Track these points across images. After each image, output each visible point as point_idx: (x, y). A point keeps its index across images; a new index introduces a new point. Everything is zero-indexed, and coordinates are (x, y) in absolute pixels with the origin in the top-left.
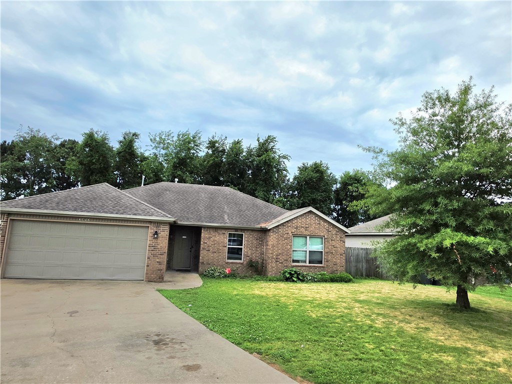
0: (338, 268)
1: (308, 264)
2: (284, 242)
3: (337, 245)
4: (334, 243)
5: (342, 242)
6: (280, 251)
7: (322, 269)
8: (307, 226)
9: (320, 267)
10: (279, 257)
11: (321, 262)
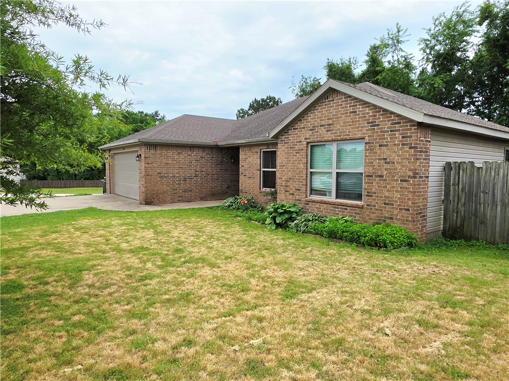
0: (395, 212)
1: (332, 198)
2: (295, 158)
3: (394, 155)
4: (386, 152)
5: (407, 148)
6: (290, 173)
7: (358, 210)
8: (330, 122)
9: (357, 206)
10: (289, 184)
11: (359, 197)
